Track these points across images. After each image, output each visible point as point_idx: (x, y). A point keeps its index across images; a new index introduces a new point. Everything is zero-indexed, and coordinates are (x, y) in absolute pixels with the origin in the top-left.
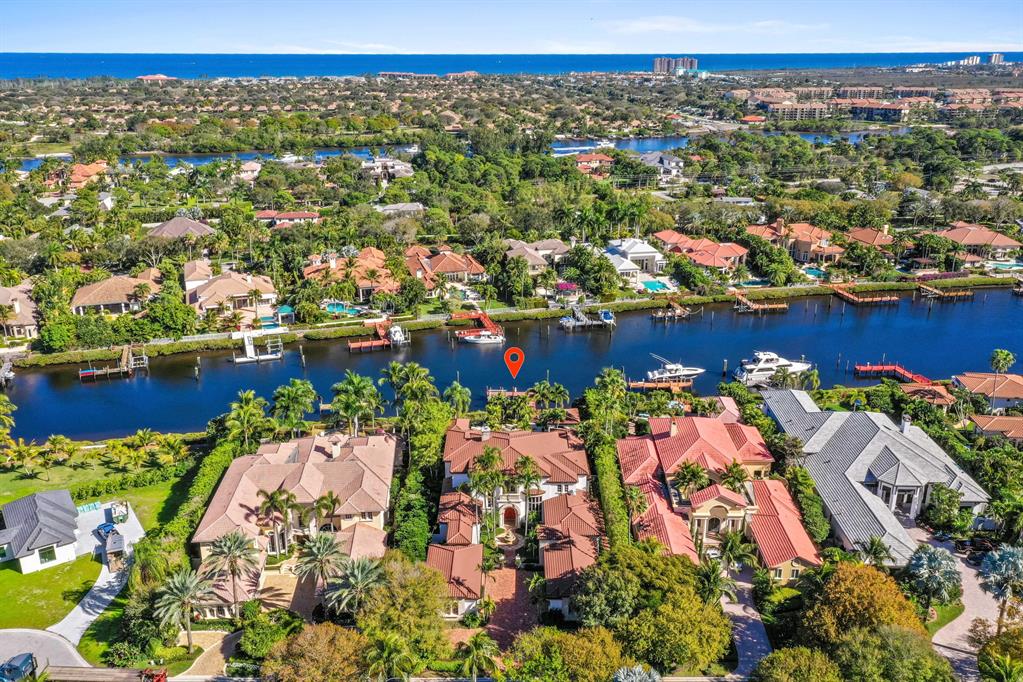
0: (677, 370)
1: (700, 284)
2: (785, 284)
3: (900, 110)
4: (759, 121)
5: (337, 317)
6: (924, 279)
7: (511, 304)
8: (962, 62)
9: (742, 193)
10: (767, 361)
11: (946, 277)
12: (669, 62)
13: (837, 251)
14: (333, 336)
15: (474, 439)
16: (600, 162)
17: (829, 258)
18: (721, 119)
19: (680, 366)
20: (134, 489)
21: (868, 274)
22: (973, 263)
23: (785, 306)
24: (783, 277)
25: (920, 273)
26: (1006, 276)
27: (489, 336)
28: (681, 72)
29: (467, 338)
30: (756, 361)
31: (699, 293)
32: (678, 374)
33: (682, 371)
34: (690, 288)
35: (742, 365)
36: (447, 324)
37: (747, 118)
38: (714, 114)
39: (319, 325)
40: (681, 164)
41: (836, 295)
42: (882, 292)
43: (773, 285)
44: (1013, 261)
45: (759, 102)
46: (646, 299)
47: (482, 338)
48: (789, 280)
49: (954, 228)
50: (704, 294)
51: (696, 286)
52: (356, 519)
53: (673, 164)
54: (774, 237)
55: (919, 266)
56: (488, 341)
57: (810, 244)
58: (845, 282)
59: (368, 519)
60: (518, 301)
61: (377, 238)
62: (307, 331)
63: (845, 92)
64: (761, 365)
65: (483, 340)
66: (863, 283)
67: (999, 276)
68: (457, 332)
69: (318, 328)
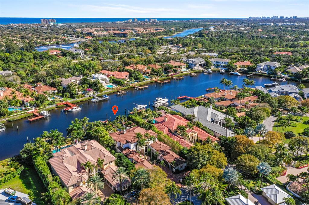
0: (140, 107)
1: (123, 84)
2: (143, 81)
3: (127, 34)
4: (90, 38)
5: (16, 112)
6: (171, 75)
7: (74, 98)
8: (128, 21)
9: (108, 58)
10: (160, 100)
11: (175, 74)
12: (46, 20)
13: (149, 71)
14: (19, 119)
15: (121, 134)
16: (56, 53)
17: (148, 73)
18: (78, 38)
19: (141, 105)
20: (5, 184)
21: (160, 76)
22: (179, 70)
23: (147, 86)
24: (142, 79)
25: (170, 74)
26: (187, 72)
27: (76, 108)
28: (52, 24)
29: (69, 110)
30: (157, 100)
31: (124, 86)
32: (141, 108)
33: (142, 106)
34: (121, 86)
35: (154, 102)
36: (56, 108)
37: (87, 37)
38: (76, 36)
39: (11, 116)
40: (83, 51)
41: (155, 82)
42: (165, 80)
43: (140, 82)
44: (185, 69)
45: (86, 32)
46: (111, 90)
47: (74, 109)
48: (143, 80)
49: (170, 62)
50: (125, 86)
51: (122, 84)
52: (108, 164)
53: (81, 52)
54: (133, 69)
55: (169, 72)
56: (76, 110)
57: (142, 70)
58: (156, 78)
59: (111, 163)
60: (76, 97)
61: (7, 84)
62: (7, 119)
63: (107, 29)
64: (159, 101)
65: (74, 110)
66: (159, 78)
67: (186, 73)
68: (64, 109)
69: (11, 117)
